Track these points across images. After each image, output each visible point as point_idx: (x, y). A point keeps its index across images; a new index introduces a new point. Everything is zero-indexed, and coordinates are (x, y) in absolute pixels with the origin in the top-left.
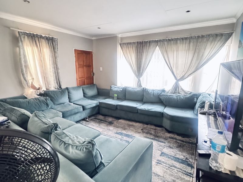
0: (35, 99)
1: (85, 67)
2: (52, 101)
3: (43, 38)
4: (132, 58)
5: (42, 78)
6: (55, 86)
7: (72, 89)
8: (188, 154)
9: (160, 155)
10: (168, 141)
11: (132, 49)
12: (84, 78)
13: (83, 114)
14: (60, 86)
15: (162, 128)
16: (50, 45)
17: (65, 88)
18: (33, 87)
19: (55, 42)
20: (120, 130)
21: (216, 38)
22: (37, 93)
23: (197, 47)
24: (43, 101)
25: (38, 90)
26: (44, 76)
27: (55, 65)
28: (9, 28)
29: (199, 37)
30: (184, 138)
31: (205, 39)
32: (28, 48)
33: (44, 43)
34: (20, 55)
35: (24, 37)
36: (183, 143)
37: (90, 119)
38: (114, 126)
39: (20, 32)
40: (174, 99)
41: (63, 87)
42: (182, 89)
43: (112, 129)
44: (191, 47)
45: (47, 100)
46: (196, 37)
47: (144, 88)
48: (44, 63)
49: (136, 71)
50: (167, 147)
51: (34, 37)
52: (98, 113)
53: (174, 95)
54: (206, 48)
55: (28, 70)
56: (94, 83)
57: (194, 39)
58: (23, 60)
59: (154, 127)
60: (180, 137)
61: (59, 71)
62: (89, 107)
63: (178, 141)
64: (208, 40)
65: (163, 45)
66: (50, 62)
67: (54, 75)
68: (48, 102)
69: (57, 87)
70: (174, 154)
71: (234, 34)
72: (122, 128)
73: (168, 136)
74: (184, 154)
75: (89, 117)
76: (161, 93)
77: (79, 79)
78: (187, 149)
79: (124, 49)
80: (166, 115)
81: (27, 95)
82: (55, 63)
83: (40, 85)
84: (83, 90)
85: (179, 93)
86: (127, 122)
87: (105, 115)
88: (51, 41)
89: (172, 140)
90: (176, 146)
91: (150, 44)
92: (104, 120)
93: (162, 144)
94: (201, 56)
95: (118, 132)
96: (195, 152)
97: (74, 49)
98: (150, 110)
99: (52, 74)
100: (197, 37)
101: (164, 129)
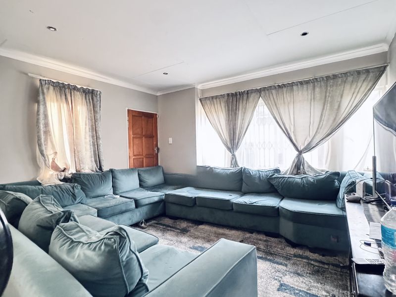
0: (56, 186)
1: (144, 138)
2: (83, 191)
3: (78, 90)
4: (221, 120)
5: (71, 152)
6: (92, 166)
7: (120, 173)
8: (337, 287)
9: (278, 290)
10: (292, 262)
11: (219, 105)
12: (142, 155)
13: (136, 214)
14: (100, 167)
15: (279, 239)
16: (88, 101)
17: (108, 170)
18: (55, 168)
19: (97, 97)
20: (199, 243)
21: (359, 77)
22: (59, 177)
23: (328, 94)
24: (67, 191)
25: (63, 173)
26: (74, 149)
27: (95, 133)
28: (26, 74)
29: (328, 78)
30: (323, 257)
31: (340, 80)
32: (52, 104)
33: (78, 98)
34: (38, 114)
35: (48, 88)
36: (323, 266)
37: (148, 224)
38: (191, 236)
39: (43, 80)
40: (297, 183)
41: (106, 168)
42: (309, 167)
43: (187, 240)
44: (318, 95)
45: (75, 188)
46: (323, 79)
47: (242, 168)
48: (76, 127)
49: (228, 140)
50: (291, 272)
51: (63, 89)
52: (164, 214)
53: (297, 176)
54: (344, 95)
55: (49, 138)
56: (159, 165)
57: (320, 81)
58: (42, 122)
59: (264, 236)
60: (316, 255)
61: (101, 142)
62: (147, 201)
63: (312, 262)
64: (345, 82)
65: (269, 95)
66: (85, 128)
67: (91, 148)
68: (76, 191)
69: (96, 169)
70: (307, 287)
71: (388, 68)
72: (204, 238)
73: (292, 253)
74: (328, 287)
75: (147, 221)
76: (273, 175)
77: (134, 157)
78: (332, 277)
79: (207, 108)
80: (283, 211)
81: (42, 181)
82: (94, 130)
83: (66, 164)
84: (139, 175)
85: (305, 173)
86: (214, 229)
87: (175, 218)
88: (90, 94)
89: (300, 259)
90: (308, 272)
91: (249, 96)
92: (174, 226)
93: (280, 267)
94: (336, 107)
95: (196, 246)
96: (349, 283)
97: (127, 109)
98: (254, 204)
99: (88, 147)
100: (325, 79)
101: (283, 241)
